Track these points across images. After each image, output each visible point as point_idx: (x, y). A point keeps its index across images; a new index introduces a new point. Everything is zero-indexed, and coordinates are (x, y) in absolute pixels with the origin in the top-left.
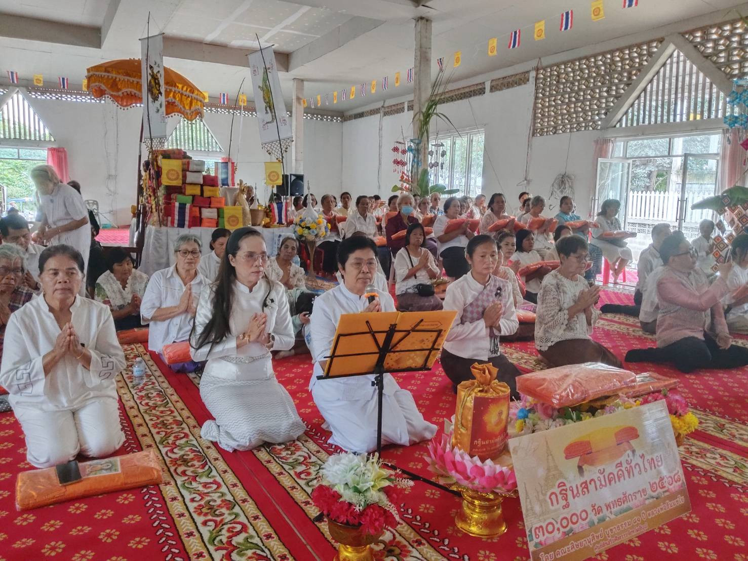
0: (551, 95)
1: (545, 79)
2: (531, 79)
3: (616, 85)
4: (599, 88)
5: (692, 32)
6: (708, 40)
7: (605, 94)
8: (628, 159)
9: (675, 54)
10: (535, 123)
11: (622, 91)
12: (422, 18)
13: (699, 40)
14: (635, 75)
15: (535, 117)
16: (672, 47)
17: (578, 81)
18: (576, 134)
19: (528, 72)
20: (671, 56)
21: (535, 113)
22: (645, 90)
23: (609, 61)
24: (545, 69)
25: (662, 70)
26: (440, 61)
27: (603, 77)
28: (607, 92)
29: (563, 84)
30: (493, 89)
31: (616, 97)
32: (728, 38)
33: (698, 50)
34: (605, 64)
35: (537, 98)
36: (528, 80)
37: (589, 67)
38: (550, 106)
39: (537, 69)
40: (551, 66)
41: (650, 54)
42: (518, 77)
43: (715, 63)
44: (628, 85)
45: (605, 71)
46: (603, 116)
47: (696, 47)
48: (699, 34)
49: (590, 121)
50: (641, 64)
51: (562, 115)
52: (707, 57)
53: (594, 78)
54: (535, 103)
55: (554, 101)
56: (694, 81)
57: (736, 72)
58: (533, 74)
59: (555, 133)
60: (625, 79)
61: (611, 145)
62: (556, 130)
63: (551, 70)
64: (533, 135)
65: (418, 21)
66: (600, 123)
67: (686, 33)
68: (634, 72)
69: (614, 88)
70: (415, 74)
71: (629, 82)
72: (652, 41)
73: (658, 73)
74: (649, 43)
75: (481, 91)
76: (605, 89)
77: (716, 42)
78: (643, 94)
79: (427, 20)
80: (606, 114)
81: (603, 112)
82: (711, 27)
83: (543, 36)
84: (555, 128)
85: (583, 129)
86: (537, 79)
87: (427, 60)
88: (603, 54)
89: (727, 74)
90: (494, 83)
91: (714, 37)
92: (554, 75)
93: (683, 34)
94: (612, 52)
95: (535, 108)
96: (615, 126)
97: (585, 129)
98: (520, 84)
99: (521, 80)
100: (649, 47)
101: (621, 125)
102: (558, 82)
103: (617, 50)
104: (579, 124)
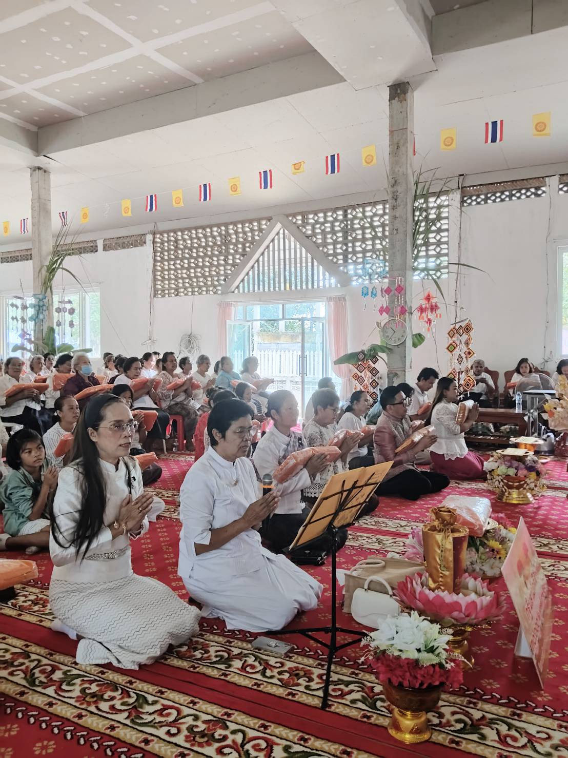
0: (169, 260)
1: (162, 243)
2: (148, 242)
3: (232, 255)
4: (217, 256)
5: (294, 216)
6: (308, 224)
7: (222, 262)
8: (248, 321)
9: (281, 232)
10: (155, 285)
11: (238, 261)
12: (39, 168)
13: (300, 222)
14: (249, 247)
15: (155, 279)
16: (279, 226)
17: (196, 248)
18: (197, 297)
19: (144, 235)
20: (278, 234)
21: (155, 275)
22: (258, 261)
23: (224, 233)
24: (161, 234)
25: (271, 245)
26: (63, 215)
27: (220, 246)
28: (224, 260)
29: (182, 249)
30: (106, 248)
31: (234, 265)
32: (323, 224)
33: (301, 231)
34: (220, 235)
35: (155, 261)
36: (145, 243)
37: (205, 236)
38: (169, 269)
39: (154, 233)
40: (168, 232)
41: (260, 230)
42: (133, 238)
43: (315, 242)
44: (243, 255)
45: (221, 242)
46: (222, 282)
47: (298, 228)
48: (299, 217)
49: (210, 286)
50: (253, 238)
51: (183, 278)
52: (308, 237)
53: (211, 247)
54: (155, 266)
55: (174, 265)
56: (298, 256)
57: (331, 252)
58: (149, 238)
59: (177, 295)
60: (240, 250)
61: (233, 308)
62: (178, 292)
63: (169, 236)
64: (154, 296)
65: (34, 170)
66: (219, 288)
67: (290, 215)
68: (247, 245)
69: (230, 257)
70: (33, 225)
71: (244, 253)
72: (263, 219)
73: (268, 247)
74: (259, 220)
75: (94, 249)
76: (222, 258)
77: (313, 226)
78: (256, 265)
79: (45, 171)
80: (225, 280)
81: (222, 278)
82: (310, 213)
83: (182, 204)
84: (176, 290)
85: (204, 293)
86: (154, 242)
87: (47, 212)
88: (219, 226)
89: (325, 253)
90: (107, 242)
91: (311, 221)
92: (171, 241)
93: (288, 216)
94: (226, 225)
95: (155, 270)
96: (233, 292)
97: (207, 293)
98: (136, 246)
99: (139, 241)
100: (260, 224)
101: (239, 292)
102: (176, 247)
103: (231, 223)
104: (200, 287)
